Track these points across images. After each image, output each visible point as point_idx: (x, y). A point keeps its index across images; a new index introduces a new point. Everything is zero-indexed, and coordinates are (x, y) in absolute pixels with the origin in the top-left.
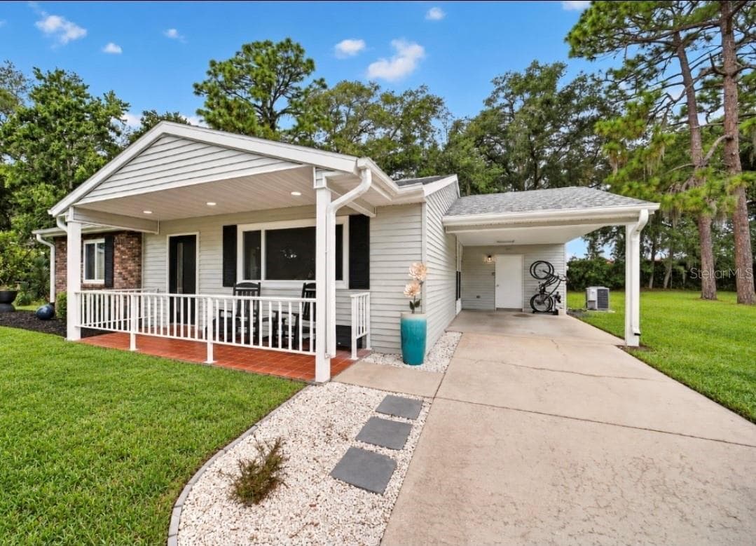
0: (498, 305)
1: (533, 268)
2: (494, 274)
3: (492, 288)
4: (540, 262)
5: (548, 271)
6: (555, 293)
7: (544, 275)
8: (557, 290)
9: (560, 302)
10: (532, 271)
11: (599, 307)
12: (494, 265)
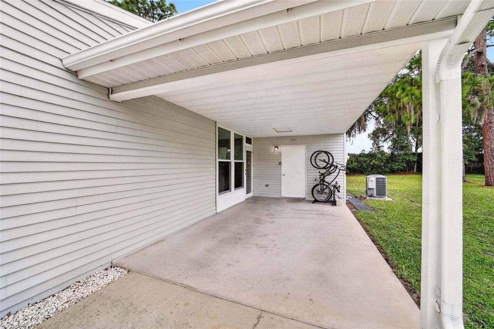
0: (284, 195)
1: (313, 158)
2: (280, 163)
3: (278, 177)
4: (320, 152)
5: (327, 161)
6: (334, 183)
7: (323, 164)
8: (336, 180)
9: (339, 191)
10: (313, 161)
11: (377, 194)
12: (280, 154)
